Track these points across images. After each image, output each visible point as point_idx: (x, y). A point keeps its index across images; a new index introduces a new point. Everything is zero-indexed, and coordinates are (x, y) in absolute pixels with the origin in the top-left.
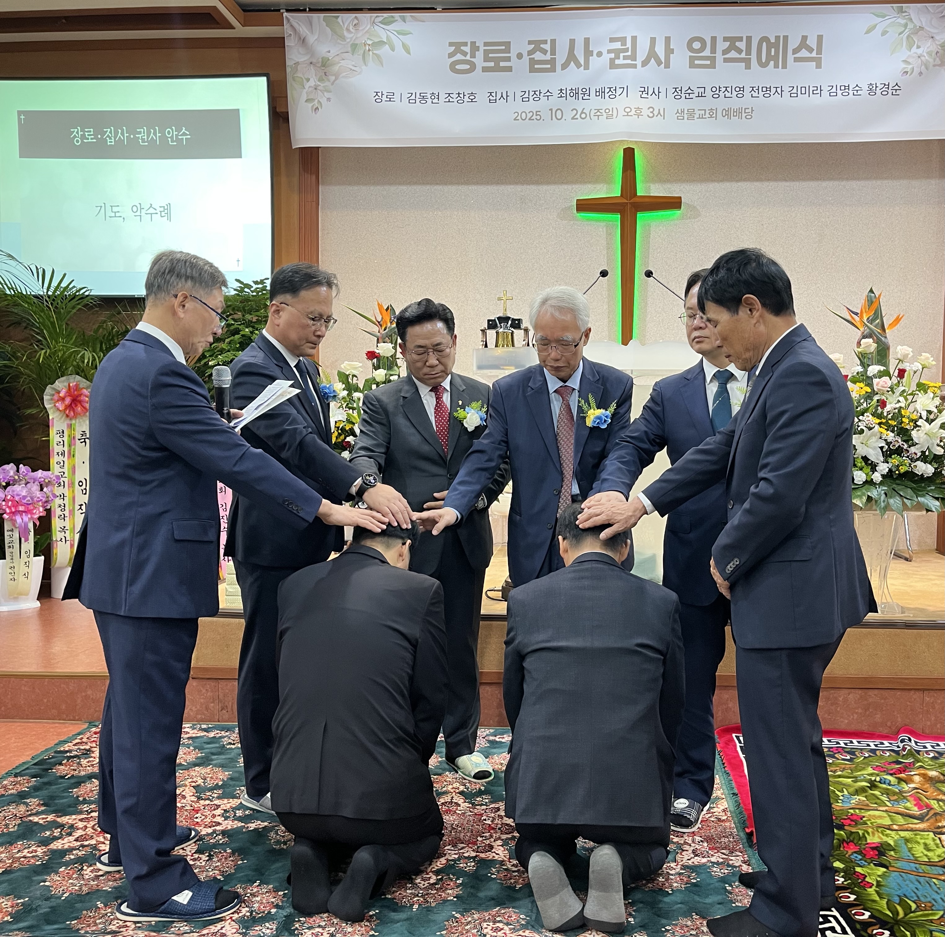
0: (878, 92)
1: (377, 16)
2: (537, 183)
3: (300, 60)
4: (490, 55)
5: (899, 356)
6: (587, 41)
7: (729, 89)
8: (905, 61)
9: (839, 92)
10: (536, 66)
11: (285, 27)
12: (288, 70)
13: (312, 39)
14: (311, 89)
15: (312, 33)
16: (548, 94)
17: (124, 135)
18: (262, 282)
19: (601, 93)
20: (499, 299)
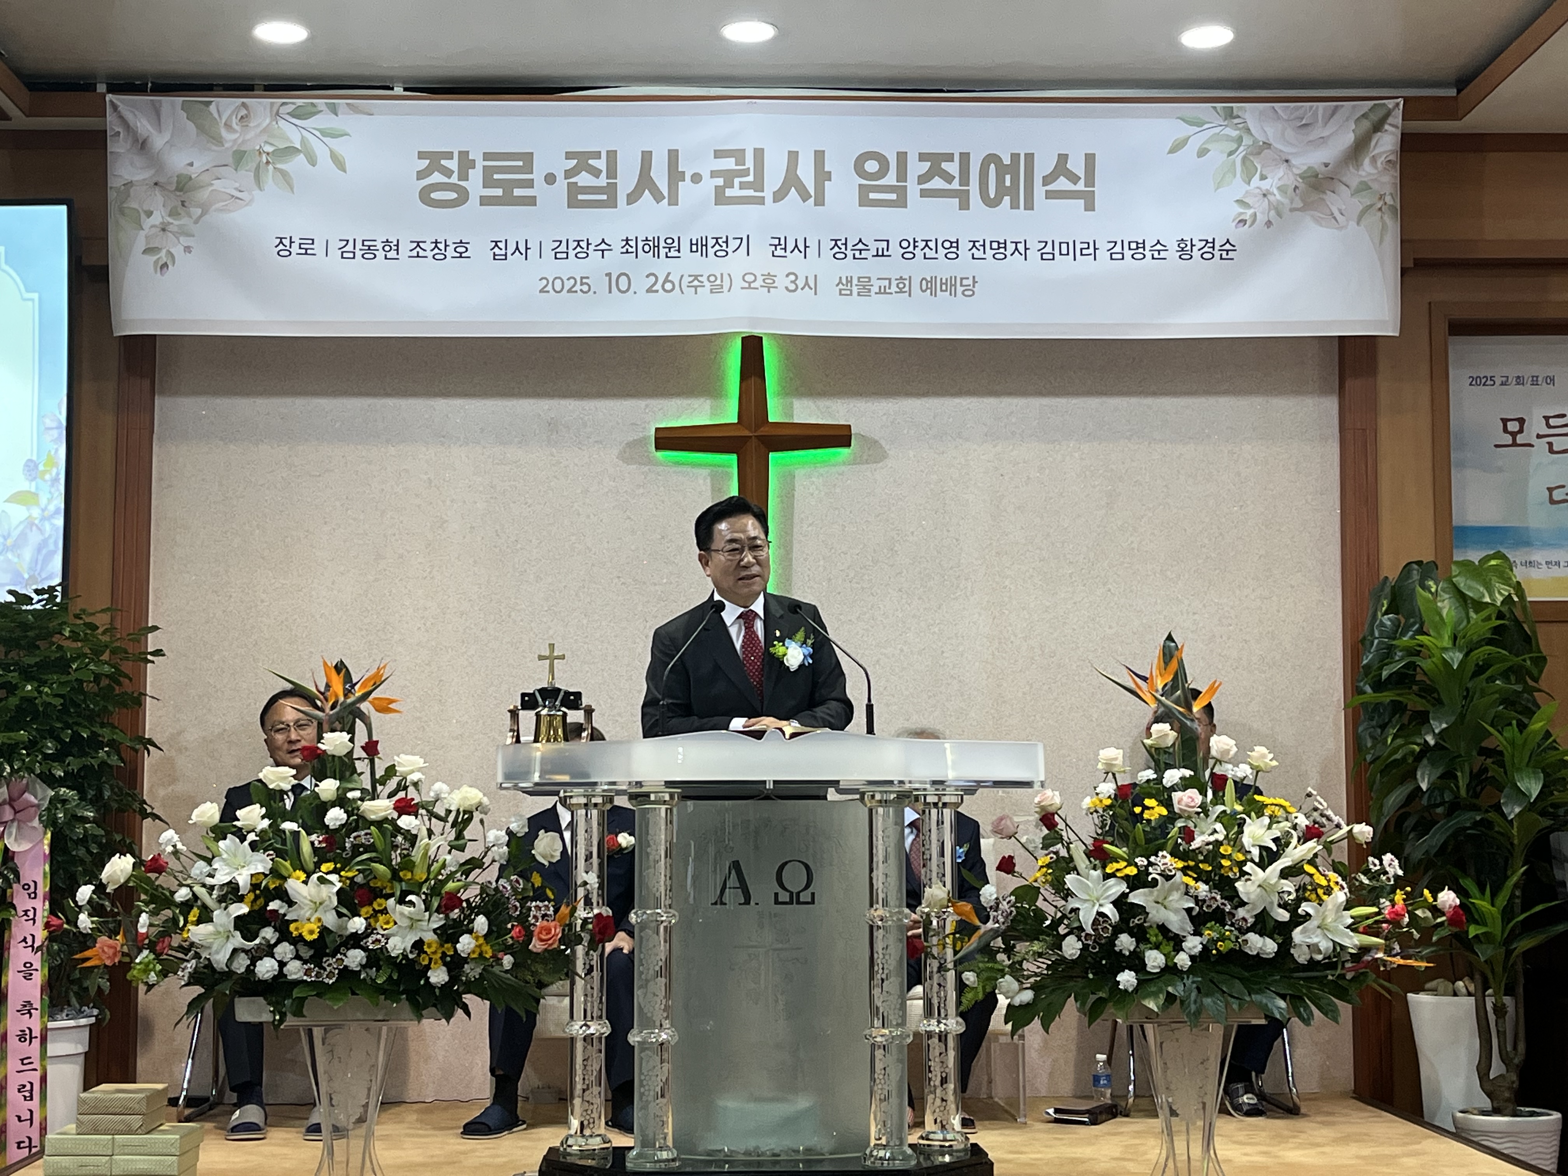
0: (1196, 253)
1: (283, 104)
3: (135, 179)
4: (496, 176)
6: (673, 156)
7: (932, 245)
8: (1240, 202)
9: (1128, 253)
10: (580, 197)
11: (108, 118)
12: (112, 195)
13: (159, 141)
14: (154, 230)
15: (160, 131)
16: (603, 246)
18: (51, 589)
19: (700, 246)
20: (541, 658)
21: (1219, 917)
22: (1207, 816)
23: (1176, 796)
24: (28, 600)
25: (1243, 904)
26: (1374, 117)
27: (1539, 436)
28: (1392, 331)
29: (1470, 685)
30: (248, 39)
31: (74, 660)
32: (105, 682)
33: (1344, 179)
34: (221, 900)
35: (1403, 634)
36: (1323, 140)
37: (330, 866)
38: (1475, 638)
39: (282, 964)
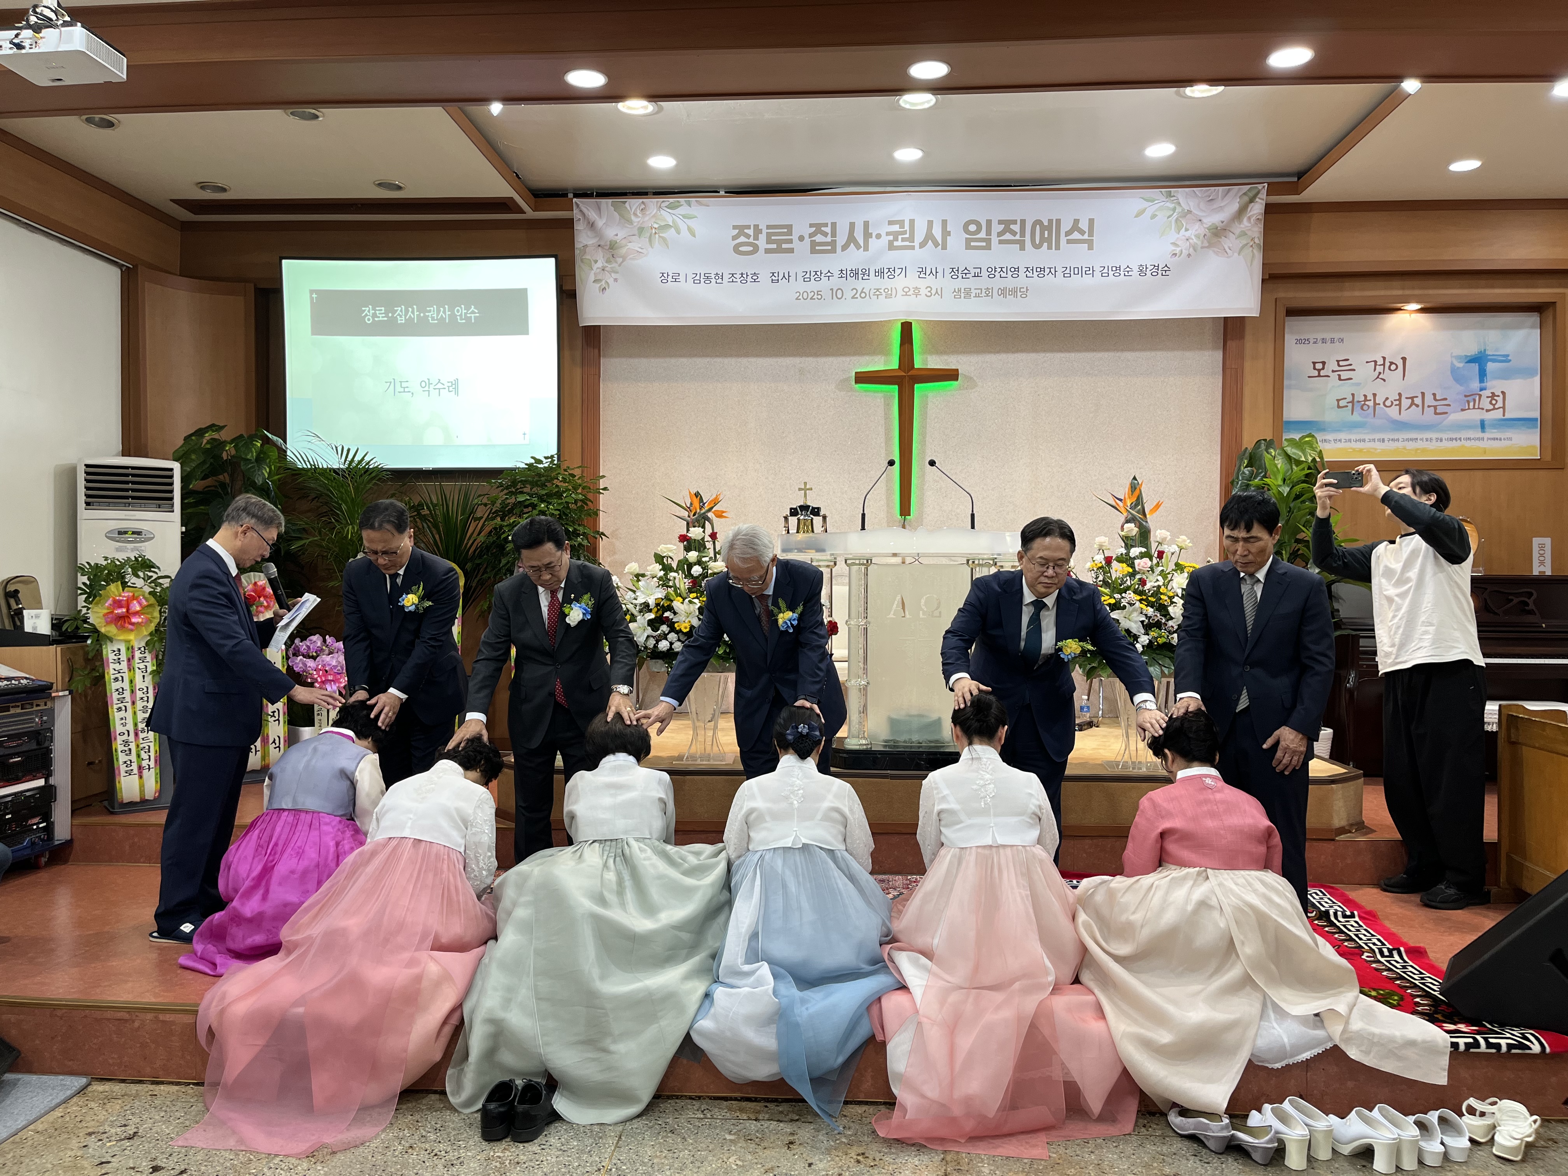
0: (1149, 273)
1: (663, 201)
2: (816, 355)
3: (588, 243)
4: (773, 238)
5: (1158, 540)
6: (866, 224)
7: (1004, 270)
8: (1174, 244)
9: (1111, 273)
10: (817, 248)
11: (574, 212)
12: (577, 252)
13: (600, 223)
14: (598, 270)
15: (600, 217)
16: (829, 274)
17: (414, 314)
18: (552, 457)
19: (880, 273)
20: (800, 489)
21: (1158, 625)
22: (1153, 572)
23: (1137, 562)
24: (540, 462)
25: (1172, 618)
26: (1251, 194)
27: (1333, 371)
28: (1255, 314)
29: (1292, 505)
30: (647, 167)
31: (564, 492)
32: (579, 504)
33: (1232, 230)
34: (640, 611)
35: (1255, 478)
36: (1221, 208)
37: (694, 595)
38: (1295, 480)
39: (671, 644)
